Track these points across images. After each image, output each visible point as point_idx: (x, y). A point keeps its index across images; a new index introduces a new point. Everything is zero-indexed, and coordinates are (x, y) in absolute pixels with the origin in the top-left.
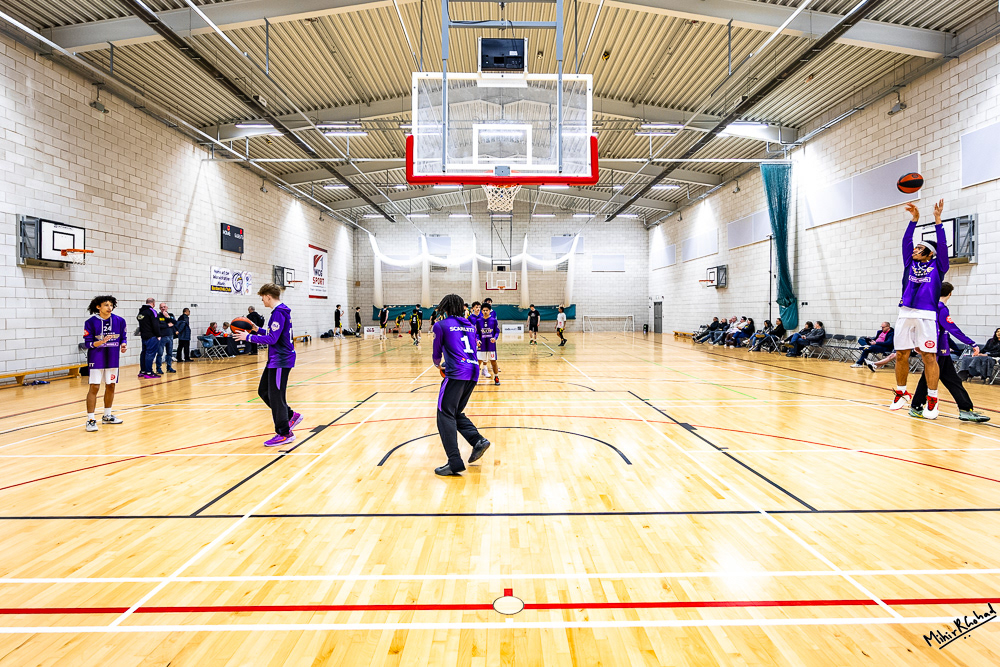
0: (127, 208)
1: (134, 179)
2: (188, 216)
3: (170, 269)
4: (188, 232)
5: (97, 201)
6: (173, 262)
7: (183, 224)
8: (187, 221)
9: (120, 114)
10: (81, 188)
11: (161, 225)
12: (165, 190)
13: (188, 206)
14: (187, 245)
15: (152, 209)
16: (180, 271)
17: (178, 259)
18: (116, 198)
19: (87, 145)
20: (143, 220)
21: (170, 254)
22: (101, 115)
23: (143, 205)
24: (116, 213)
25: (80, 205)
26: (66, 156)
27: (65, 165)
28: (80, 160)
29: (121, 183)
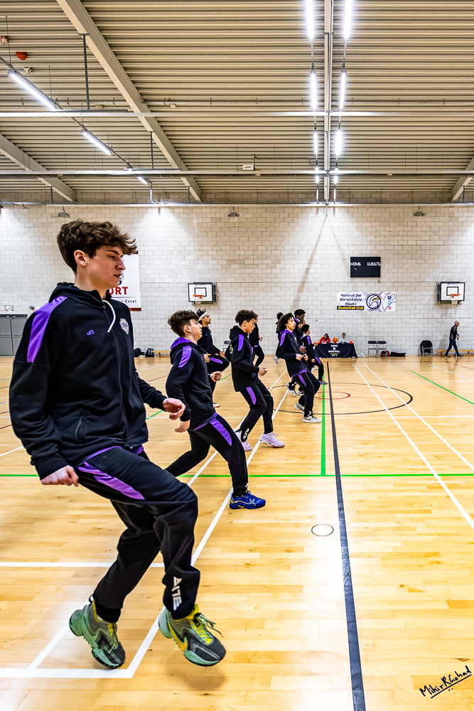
0: (255, 266)
1: (259, 248)
2: (311, 259)
3: (293, 298)
4: (311, 271)
5: (234, 266)
6: (296, 293)
7: (306, 266)
8: (310, 263)
9: (249, 213)
10: (225, 262)
11: (283, 271)
12: (287, 248)
13: (310, 253)
14: (310, 279)
15: (276, 261)
16: (302, 298)
17: (301, 290)
18: (247, 262)
19: (228, 239)
20: (269, 271)
21: (292, 289)
22: (236, 219)
23: (269, 261)
24: (247, 271)
25: (224, 271)
26: (215, 248)
27: (215, 253)
28: (223, 248)
29: (251, 253)
